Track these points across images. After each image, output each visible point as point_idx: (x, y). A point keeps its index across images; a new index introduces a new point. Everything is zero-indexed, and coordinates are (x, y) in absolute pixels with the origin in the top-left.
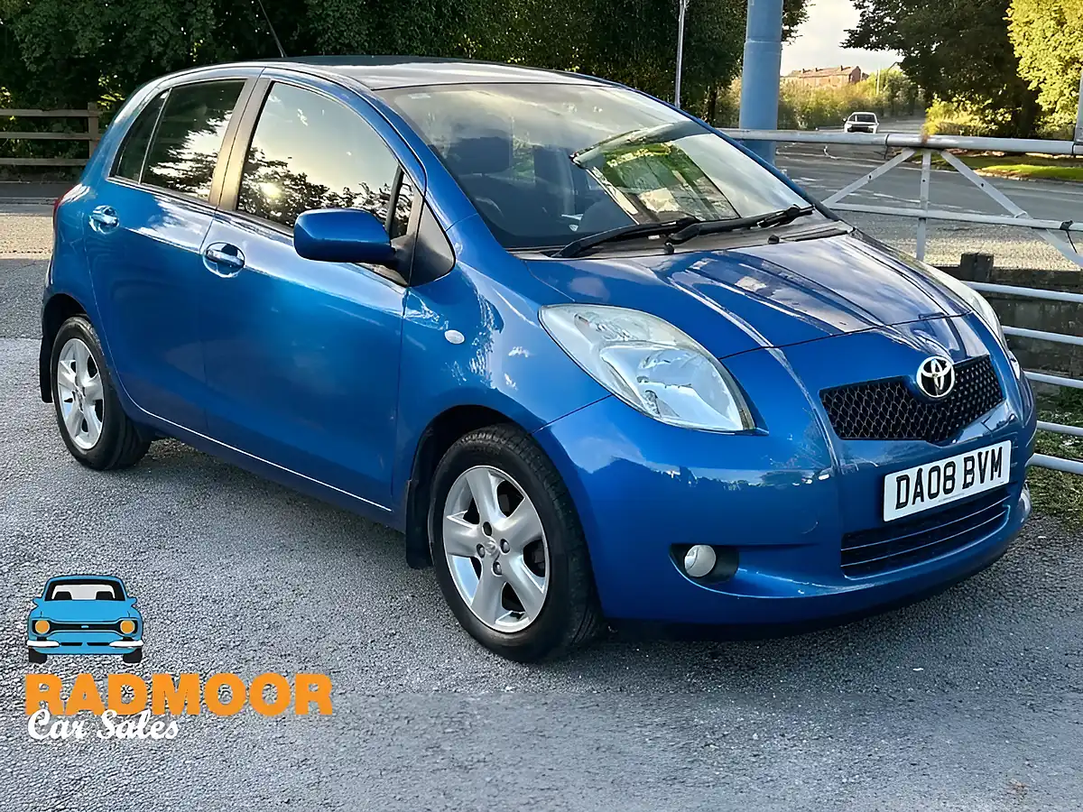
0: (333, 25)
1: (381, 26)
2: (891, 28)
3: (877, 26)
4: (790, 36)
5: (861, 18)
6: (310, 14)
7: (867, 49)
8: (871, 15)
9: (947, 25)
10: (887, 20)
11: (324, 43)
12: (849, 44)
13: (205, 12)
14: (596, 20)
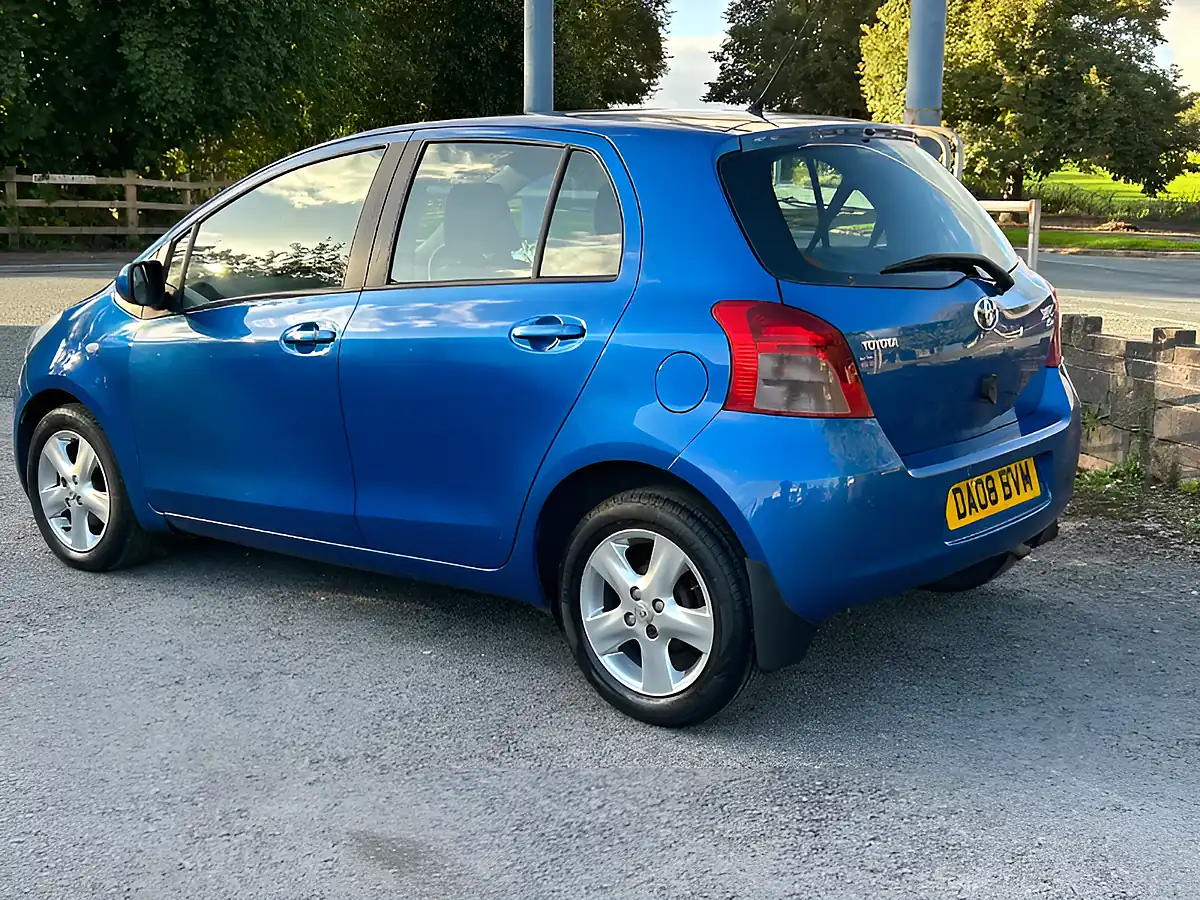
0: (156, 81)
1: (208, 81)
2: (751, 81)
3: (737, 80)
4: (649, 89)
5: (720, 71)
6: (131, 70)
7: (728, 103)
8: (730, 67)
9: (804, 79)
10: (747, 73)
11: (147, 100)
12: (709, 98)
13: (18, 68)
14: (441, 74)
